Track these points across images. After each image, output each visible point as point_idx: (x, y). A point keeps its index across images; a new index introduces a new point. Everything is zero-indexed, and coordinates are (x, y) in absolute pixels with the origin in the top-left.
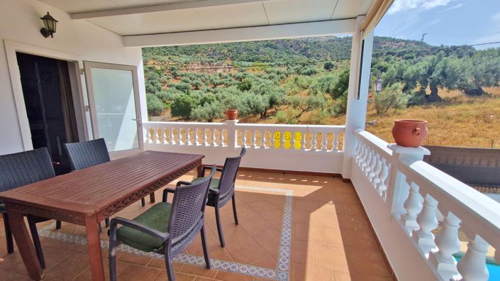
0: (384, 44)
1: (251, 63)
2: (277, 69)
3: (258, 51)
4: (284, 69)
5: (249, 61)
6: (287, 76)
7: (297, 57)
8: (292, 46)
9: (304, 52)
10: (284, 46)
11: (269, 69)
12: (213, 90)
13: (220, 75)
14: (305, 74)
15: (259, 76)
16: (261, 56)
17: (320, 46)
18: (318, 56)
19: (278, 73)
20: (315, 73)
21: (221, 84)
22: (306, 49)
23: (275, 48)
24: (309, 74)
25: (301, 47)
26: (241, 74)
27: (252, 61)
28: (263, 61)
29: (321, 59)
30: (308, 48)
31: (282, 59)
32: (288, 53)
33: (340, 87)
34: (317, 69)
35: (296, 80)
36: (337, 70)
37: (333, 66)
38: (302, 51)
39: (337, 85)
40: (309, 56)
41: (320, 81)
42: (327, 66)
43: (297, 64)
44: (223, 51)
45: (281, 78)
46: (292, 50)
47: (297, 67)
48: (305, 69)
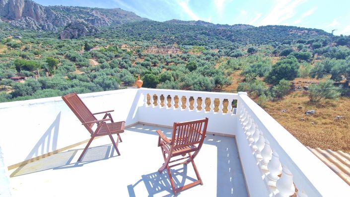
0: (291, 31)
1: (191, 46)
2: (211, 51)
3: (196, 37)
4: (216, 51)
5: (190, 44)
6: (219, 57)
7: (224, 42)
8: (220, 34)
9: (229, 38)
10: (215, 34)
11: (205, 51)
12: (167, 67)
13: (171, 56)
14: (232, 57)
15: (199, 57)
16: (198, 41)
17: (241, 34)
18: (240, 41)
19: (213, 55)
20: (241, 55)
21: (171, 62)
22: (231, 36)
23: (209, 35)
24: (236, 56)
25: (227, 34)
26: (185, 55)
27: (192, 44)
28: (200, 45)
29: (243, 43)
30: (232, 35)
31: (213, 43)
32: (218, 39)
33: (274, 76)
34: (242, 53)
35: (229, 62)
36: (257, 54)
37: (254, 50)
38: (228, 38)
39: (270, 74)
40: (233, 41)
41: (252, 67)
42: (251, 51)
43: (225, 48)
44: (171, 38)
45: (216, 59)
46: (220, 36)
47: (227, 50)
48: (233, 52)
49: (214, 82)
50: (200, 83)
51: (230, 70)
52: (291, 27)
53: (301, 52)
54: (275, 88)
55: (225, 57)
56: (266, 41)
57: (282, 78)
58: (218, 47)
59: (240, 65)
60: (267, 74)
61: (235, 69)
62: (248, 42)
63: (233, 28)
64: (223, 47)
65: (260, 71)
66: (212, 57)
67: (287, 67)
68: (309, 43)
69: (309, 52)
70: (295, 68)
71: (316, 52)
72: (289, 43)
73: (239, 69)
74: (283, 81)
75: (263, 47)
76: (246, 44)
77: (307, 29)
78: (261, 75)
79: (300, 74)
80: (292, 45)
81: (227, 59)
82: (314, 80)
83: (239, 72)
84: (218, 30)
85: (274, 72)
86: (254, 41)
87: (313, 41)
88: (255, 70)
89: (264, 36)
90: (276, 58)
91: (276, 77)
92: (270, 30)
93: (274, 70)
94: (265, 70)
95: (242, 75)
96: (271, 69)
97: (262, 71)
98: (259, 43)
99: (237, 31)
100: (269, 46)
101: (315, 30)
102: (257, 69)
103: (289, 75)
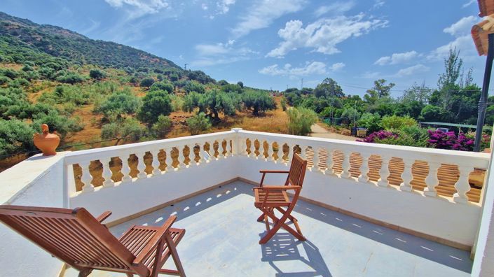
0: (142, 57)
4: (17, 69)
6: (30, 80)
7: (31, 52)
8: (15, 34)
9: (42, 46)
14: (63, 81)
17: (65, 43)
18: (68, 55)
20: (80, 81)
22: (43, 44)
24: (72, 81)
25: (34, 39)
29: (74, 61)
30: (47, 43)
32: (11, 43)
33: (148, 111)
34: (81, 77)
35: (60, 92)
36: (108, 80)
37: (101, 75)
38: (38, 45)
39: (142, 109)
40: (52, 53)
41: (112, 100)
42: (95, 75)
43: (40, 64)
45: (22, 84)
46: (17, 39)
47: (44, 69)
48: (62, 74)
51: (70, 105)
52: (140, 51)
53: (162, 83)
54: (155, 126)
55: (46, 81)
56: (114, 64)
57: (159, 114)
58: (16, 60)
59: (87, 97)
60: (139, 110)
61: (78, 103)
62: (84, 60)
63: (44, 30)
64: (33, 63)
65: (126, 106)
66: (9, 79)
67: (160, 100)
68: (166, 74)
69: (169, 84)
70: (168, 101)
71: (176, 85)
72: (146, 71)
73: (85, 103)
74: (161, 117)
75: (110, 72)
76: (82, 63)
77: (157, 58)
78: (130, 112)
79: (174, 108)
80: (149, 74)
81: (50, 85)
82: (188, 114)
83: (91, 108)
84: (7, 25)
85: (147, 107)
86: (94, 60)
87: (169, 72)
88: (118, 104)
89: (109, 56)
90: (137, 88)
91: (151, 112)
92: (115, 50)
93: (146, 104)
94: (132, 105)
95: (95, 112)
96: (142, 104)
97: (129, 105)
98: (103, 65)
99: (57, 38)
100: (121, 71)
101: (165, 60)
102: (120, 103)
103: (165, 109)
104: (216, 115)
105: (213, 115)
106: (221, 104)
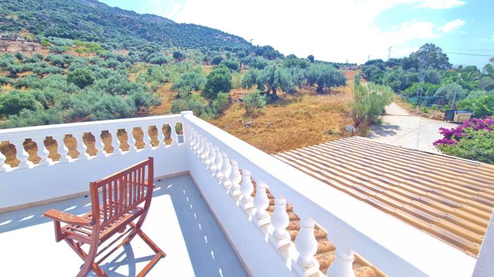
0: (217, 36)
1: (70, 41)
2: (115, 53)
3: (76, 24)
4: (125, 54)
5: (65, 36)
6: (132, 63)
7: (135, 39)
8: (125, 25)
9: (142, 33)
10: (115, 23)
11: (104, 52)
12: (12, 80)
13: (19, 57)
14: (154, 63)
15: (93, 62)
16: (84, 32)
17: (158, 29)
18: (159, 40)
19: (120, 59)
20: (166, 62)
21: (24, 70)
22: (143, 31)
23: (103, 24)
24: (160, 62)
25: (137, 27)
26: (60, 57)
27: (70, 37)
28: (90, 40)
29: (164, 44)
30: (145, 30)
31: (115, 39)
32: (122, 32)
33: (210, 88)
34: (166, 58)
35: (150, 71)
36: (187, 60)
37: (181, 55)
38: (139, 33)
39: (206, 86)
40: (149, 39)
41: (184, 78)
42: (177, 56)
43: (140, 49)
44: (9, 17)
45: (127, 66)
46: (126, 29)
47: (142, 53)
48: (153, 57)
49: (133, 103)
50: (108, 107)
51: (155, 83)
52: (216, 30)
53: (230, 61)
54: (215, 103)
55: (143, 63)
56: (193, 45)
57: (218, 92)
58: (125, 47)
59: (167, 75)
60: (202, 87)
61: (161, 81)
62: (171, 43)
63: (144, 19)
64: (135, 48)
65: (195, 83)
66: (119, 63)
67: (221, 78)
68: (235, 51)
69: (236, 61)
70: (228, 78)
71: (242, 61)
72: (217, 49)
73: (167, 81)
74: (220, 94)
75: (190, 52)
76: (169, 45)
77: (230, 35)
78: (197, 89)
79: (234, 85)
80: (220, 52)
81: (145, 66)
82: (246, 91)
83: (169, 86)
84: (119, 17)
85: (210, 84)
86: (178, 42)
87: (237, 49)
88: (189, 82)
89: (190, 37)
90: (208, 66)
91: (213, 89)
92: (195, 31)
93: (209, 82)
94: (200, 82)
95: (173, 89)
96: (206, 80)
97: (197, 82)
98: (185, 46)
99: (152, 25)
100: (197, 51)
101: (237, 37)
102: (190, 80)
103: (225, 86)
104: (274, 92)
105: (271, 92)
106: (279, 81)
